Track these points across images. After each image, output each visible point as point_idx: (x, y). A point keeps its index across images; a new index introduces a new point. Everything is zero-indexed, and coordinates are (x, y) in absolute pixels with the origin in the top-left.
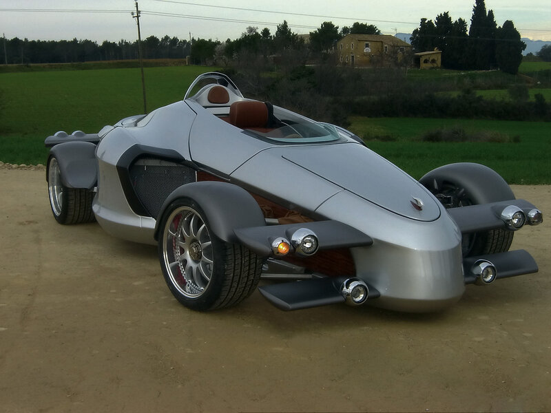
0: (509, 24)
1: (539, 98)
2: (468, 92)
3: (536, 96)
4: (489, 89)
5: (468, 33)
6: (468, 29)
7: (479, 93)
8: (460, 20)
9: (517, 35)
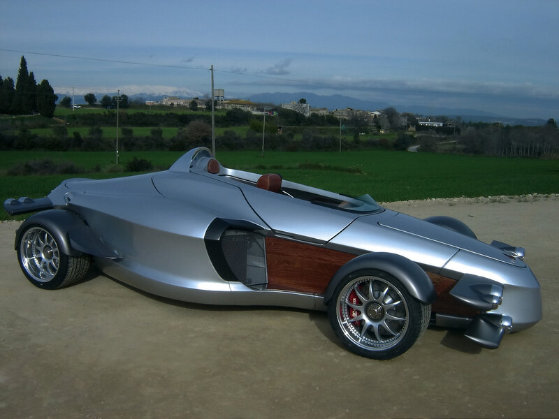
0: (45, 82)
1: (77, 135)
2: (24, 131)
3: (75, 133)
4: (34, 128)
5: (15, 88)
6: (15, 84)
7: (33, 132)
8: (9, 78)
9: (51, 90)
